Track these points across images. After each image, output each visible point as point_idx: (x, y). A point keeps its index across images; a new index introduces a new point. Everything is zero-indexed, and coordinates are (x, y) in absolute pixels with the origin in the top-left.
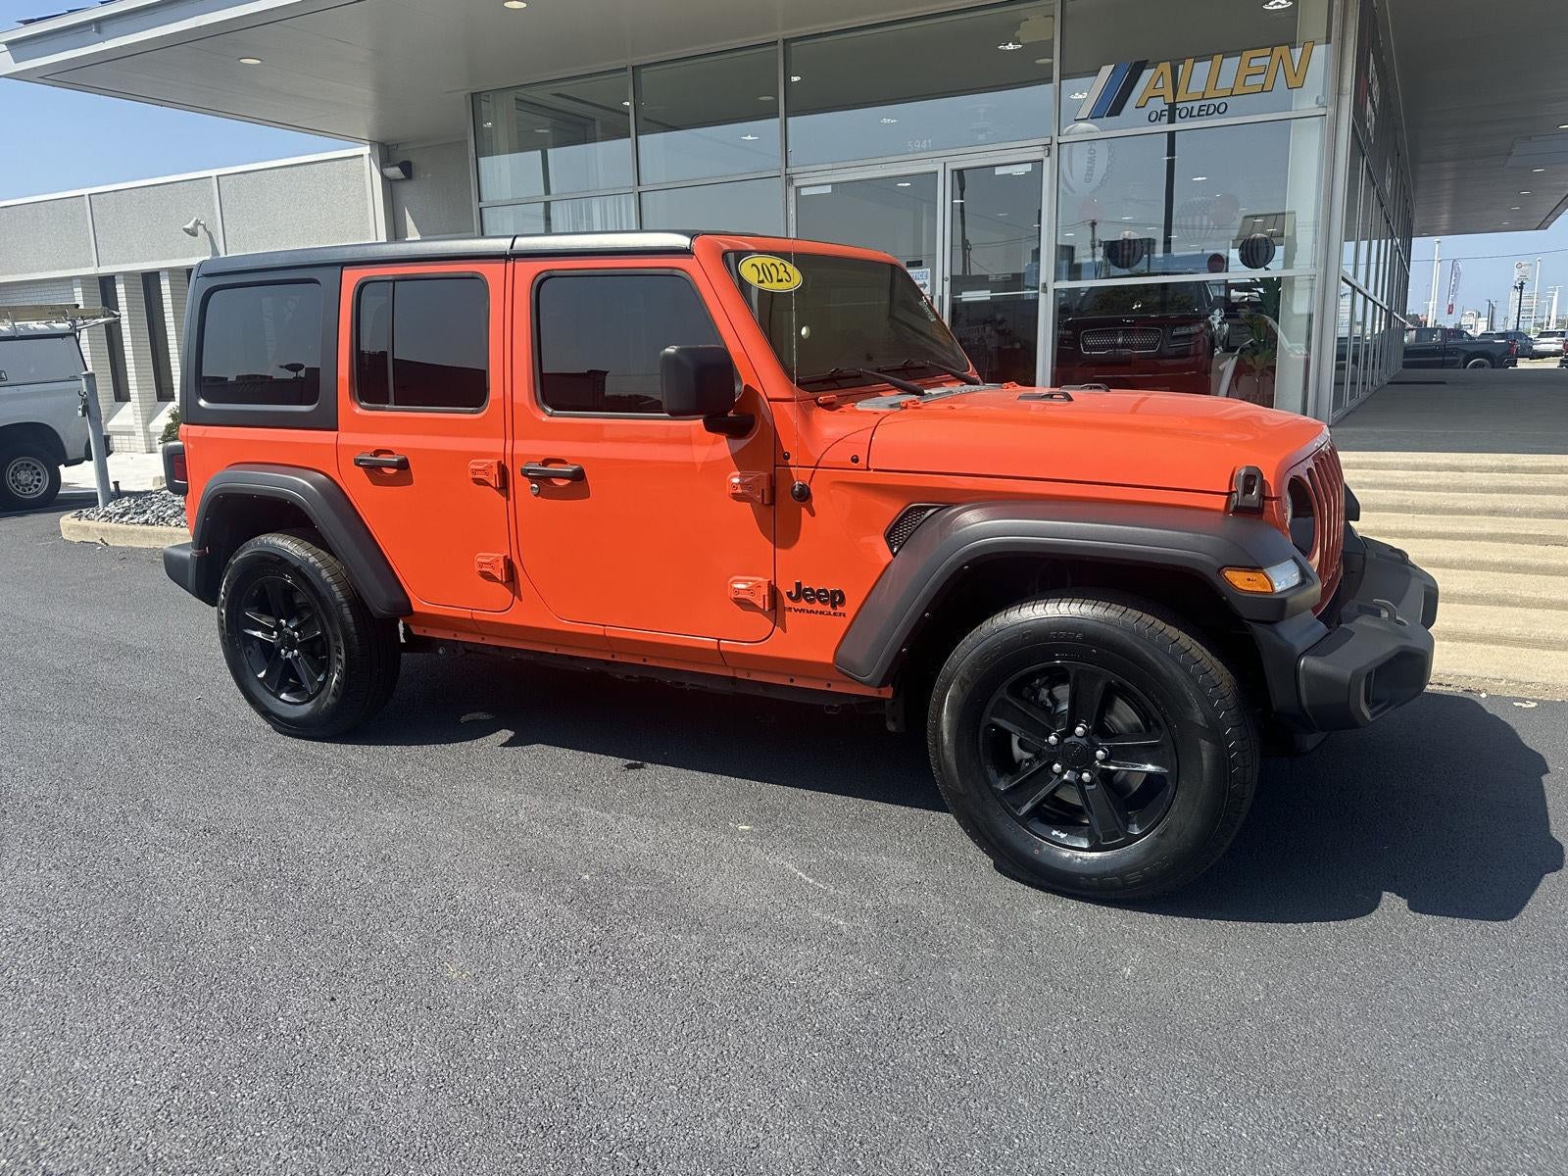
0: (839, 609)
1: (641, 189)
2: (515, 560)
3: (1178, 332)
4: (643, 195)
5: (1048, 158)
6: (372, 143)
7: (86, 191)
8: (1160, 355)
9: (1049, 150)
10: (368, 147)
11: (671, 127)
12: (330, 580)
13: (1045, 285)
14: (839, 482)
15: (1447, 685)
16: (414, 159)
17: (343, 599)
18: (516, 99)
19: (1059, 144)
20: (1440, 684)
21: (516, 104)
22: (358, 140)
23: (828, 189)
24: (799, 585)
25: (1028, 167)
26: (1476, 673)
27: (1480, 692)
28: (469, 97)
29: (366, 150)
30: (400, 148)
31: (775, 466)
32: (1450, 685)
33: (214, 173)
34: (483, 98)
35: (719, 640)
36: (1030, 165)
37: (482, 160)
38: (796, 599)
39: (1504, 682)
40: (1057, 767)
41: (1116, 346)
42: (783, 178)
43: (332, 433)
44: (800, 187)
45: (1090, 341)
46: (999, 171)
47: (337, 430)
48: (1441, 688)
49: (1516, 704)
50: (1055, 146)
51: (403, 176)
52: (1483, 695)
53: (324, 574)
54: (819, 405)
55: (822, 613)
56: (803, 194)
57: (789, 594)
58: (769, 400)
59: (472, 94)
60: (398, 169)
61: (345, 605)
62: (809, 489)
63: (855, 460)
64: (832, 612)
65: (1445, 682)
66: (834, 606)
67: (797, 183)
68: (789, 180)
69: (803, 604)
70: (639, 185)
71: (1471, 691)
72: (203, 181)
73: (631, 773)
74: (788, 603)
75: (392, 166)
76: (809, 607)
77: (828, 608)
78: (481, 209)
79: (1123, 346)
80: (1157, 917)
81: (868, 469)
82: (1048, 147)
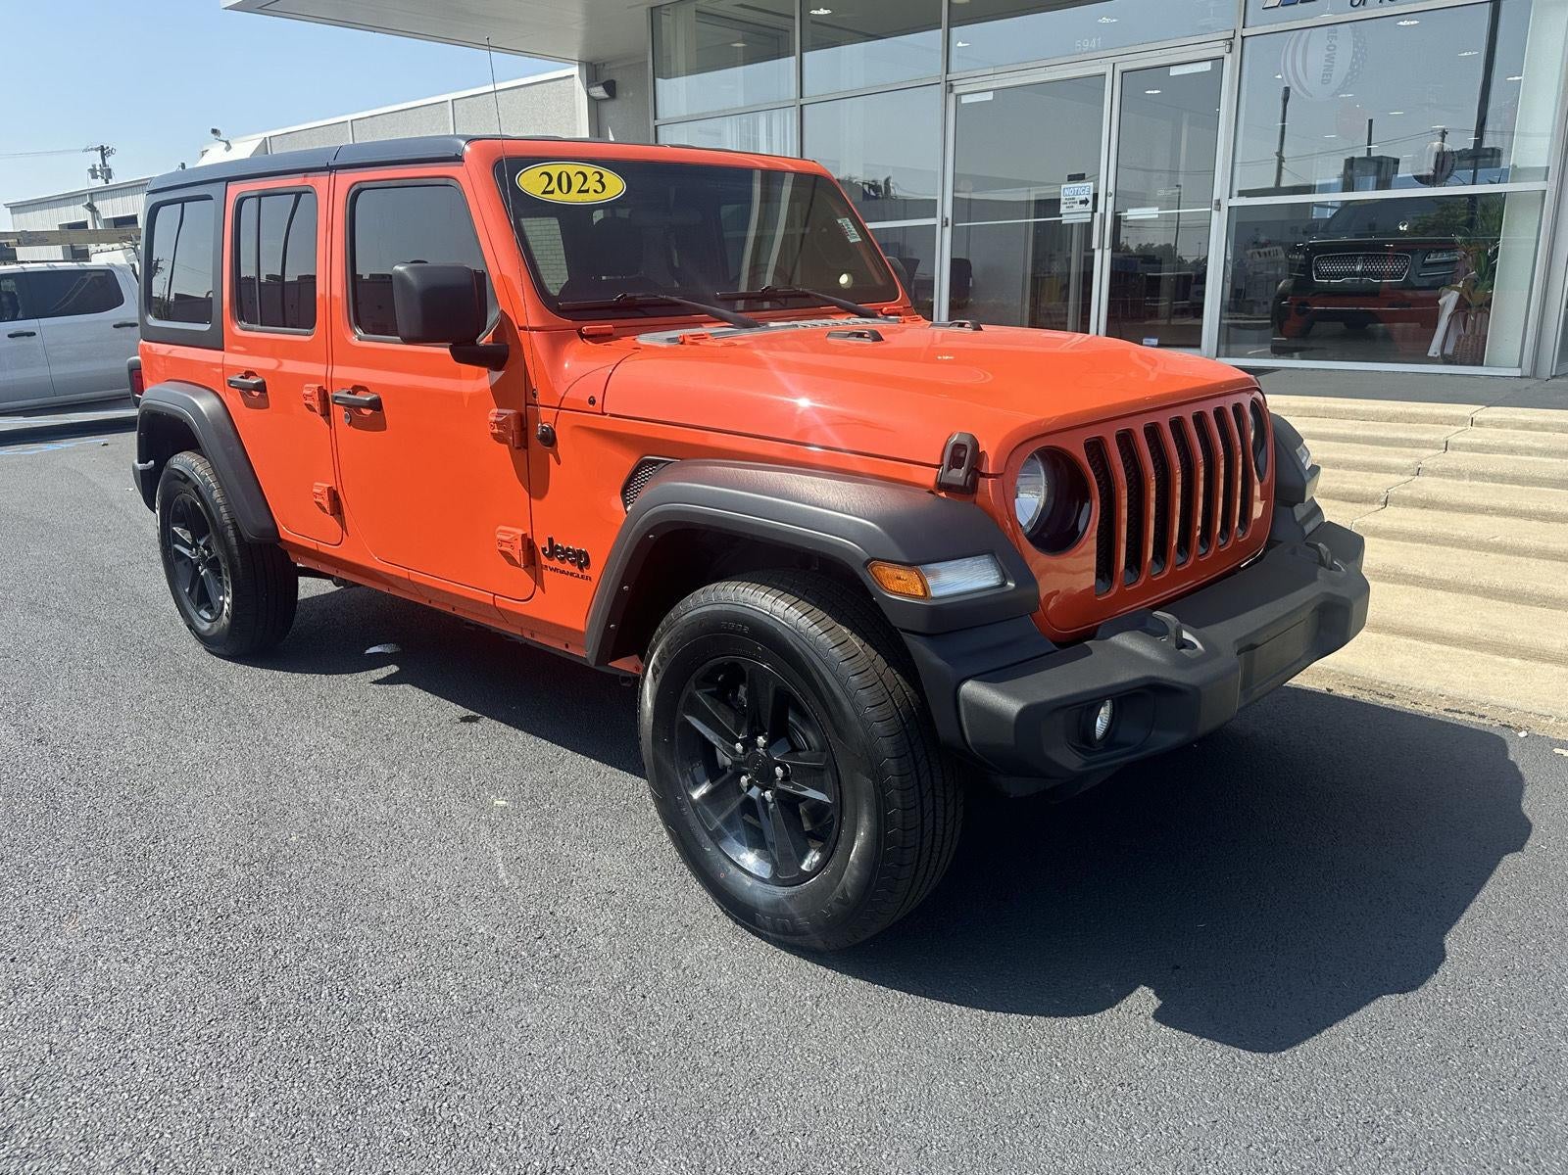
0: (586, 572)
1: (803, 101)
2: (340, 493)
3: (1432, 258)
4: (806, 108)
5: (1230, 55)
6: (581, 63)
7: (349, 118)
8: (1408, 285)
9: (1231, 45)
10: (577, 67)
11: (871, 36)
12: (219, 501)
13: (1218, 202)
14: (579, 427)
15: (1480, 716)
16: (617, 78)
17: (229, 522)
18: (696, 11)
19: (1243, 38)
20: (1472, 714)
21: (696, 16)
22: (568, 60)
23: (989, 96)
24: (551, 540)
25: (1207, 66)
26: (1519, 704)
27: (1520, 729)
28: (649, 11)
29: (575, 70)
30: (607, 67)
31: (527, 404)
32: (1484, 717)
33: (449, 97)
34: (663, 12)
35: (495, 594)
36: (1210, 63)
37: (659, 81)
38: (550, 556)
39: (1552, 721)
40: (744, 780)
41: (1354, 274)
42: (943, 85)
43: (219, 352)
44: (961, 94)
45: (1325, 268)
46: (1174, 71)
47: (223, 350)
48: (1472, 719)
49: (1557, 751)
50: (1238, 40)
51: (607, 96)
52: (1522, 734)
53: (216, 494)
54: (582, 336)
55: (572, 574)
56: (963, 102)
57: (544, 549)
58: (520, 328)
59: (652, 8)
60: (601, 88)
61: (230, 527)
62: (554, 432)
63: (592, 402)
64: (581, 574)
65: (1478, 712)
66: (581, 568)
67: (957, 90)
68: (950, 88)
69: (556, 563)
70: (801, 97)
71: (1509, 727)
72: (441, 105)
73: (465, 726)
74: (544, 561)
75: (596, 86)
76: (561, 567)
77: (576, 569)
78: (656, 127)
79: (1363, 274)
80: (830, 973)
81: (604, 414)
82: (1230, 42)
